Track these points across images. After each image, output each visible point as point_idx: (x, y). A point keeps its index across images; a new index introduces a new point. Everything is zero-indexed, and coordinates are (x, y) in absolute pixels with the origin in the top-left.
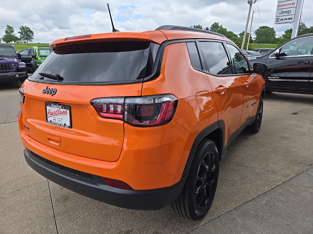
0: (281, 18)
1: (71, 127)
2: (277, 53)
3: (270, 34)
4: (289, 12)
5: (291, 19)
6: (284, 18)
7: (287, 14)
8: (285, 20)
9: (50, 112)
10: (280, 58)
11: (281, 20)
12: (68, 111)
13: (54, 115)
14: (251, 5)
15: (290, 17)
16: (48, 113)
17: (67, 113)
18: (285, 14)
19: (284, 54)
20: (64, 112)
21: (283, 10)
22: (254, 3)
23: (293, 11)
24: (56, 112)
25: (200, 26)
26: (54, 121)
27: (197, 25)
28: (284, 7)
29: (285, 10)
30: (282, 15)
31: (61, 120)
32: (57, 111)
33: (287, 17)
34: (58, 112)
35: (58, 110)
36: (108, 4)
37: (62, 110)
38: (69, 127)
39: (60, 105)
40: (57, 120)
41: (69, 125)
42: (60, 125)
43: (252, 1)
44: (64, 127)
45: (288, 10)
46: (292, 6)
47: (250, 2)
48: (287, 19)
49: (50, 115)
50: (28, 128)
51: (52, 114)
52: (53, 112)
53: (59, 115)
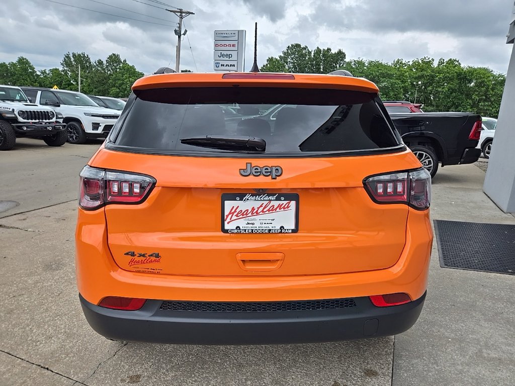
0: (222, 63)
1: (296, 230)
4: (230, 56)
5: (234, 65)
6: (225, 63)
8: (226, 66)
9: (238, 211)
11: (222, 65)
12: (293, 203)
14: (179, 37)
15: (232, 63)
18: (225, 59)
20: (280, 206)
21: (223, 52)
22: (184, 34)
23: (234, 54)
24: (258, 208)
26: (251, 225)
28: (223, 48)
29: (225, 53)
32: (261, 206)
33: (229, 63)
34: (265, 208)
35: (264, 206)
36: (256, 23)
37: (276, 203)
38: (294, 231)
39: (273, 195)
40: (259, 222)
41: (293, 227)
42: (270, 230)
43: (180, 31)
44: (281, 232)
45: (229, 53)
46: (232, 48)
47: (178, 33)
48: (228, 66)
49: (237, 216)
50: (157, 256)
51: (244, 214)
52: (247, 210)
53: (267, 212)
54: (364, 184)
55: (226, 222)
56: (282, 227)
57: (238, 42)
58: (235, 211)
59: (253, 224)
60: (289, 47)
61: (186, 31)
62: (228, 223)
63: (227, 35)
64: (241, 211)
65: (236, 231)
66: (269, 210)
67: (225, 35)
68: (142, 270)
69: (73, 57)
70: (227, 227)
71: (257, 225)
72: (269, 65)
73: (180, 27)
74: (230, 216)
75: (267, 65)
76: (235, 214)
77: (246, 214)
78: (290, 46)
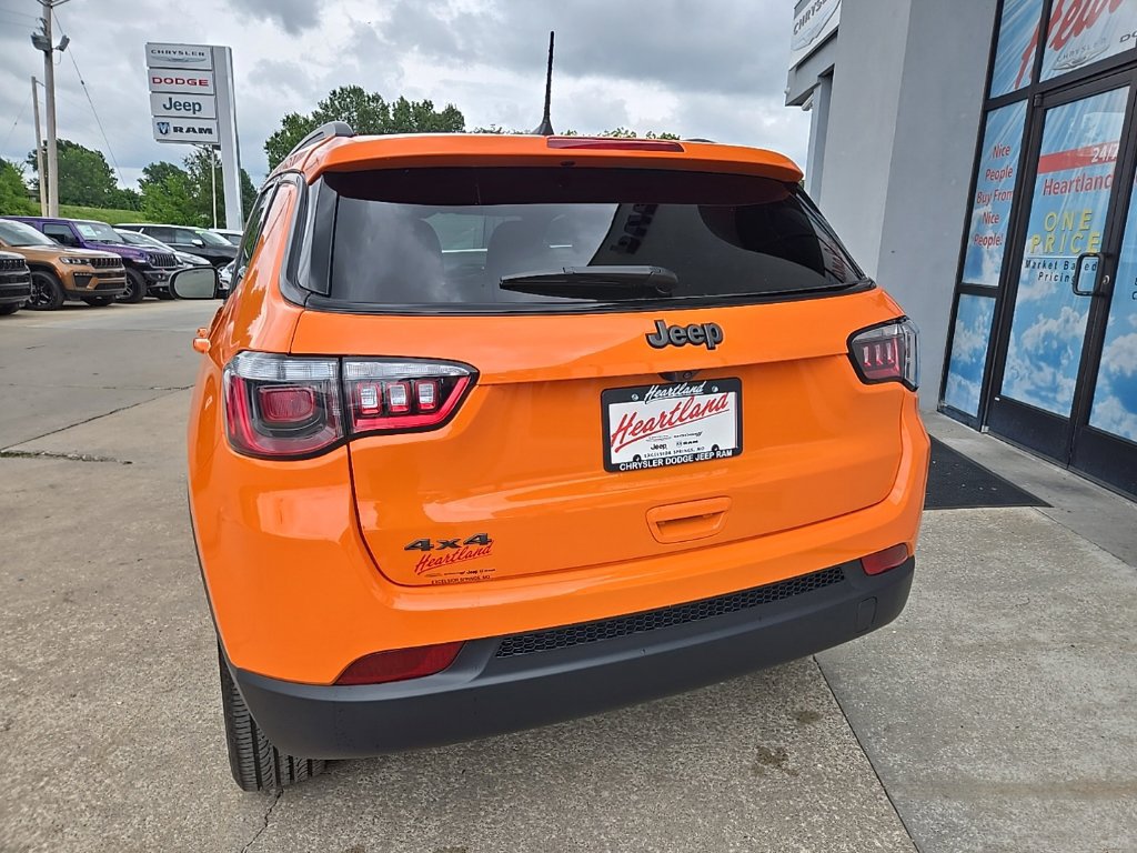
0: (174, 123)
1: (740, 449)
3: (91, 170)
4: (197, 107)
5: (210, 131)
6: (185, 124)
7: (190, 114)
8: (188, 131)
9: (634, 423)
11: (176, 129)
12: (732, 396)
13: (658, 428)
14: (48, 54)
15: (205, 125)
16: (613, 431)
17: (723, 406)
18: (183, 113)
20: (709, 406)
21: (175, 98)
22: (62, 48)
23: (207, 106)
24: (672, 413)
26: (660, 450)
28: (174, 88)
29: (182, 99)
30: (173, 112)
31: (694, 438)
32: (677, 409)
33: (197, 124)
34: (684, 411)
35: (682, 407)
36: (552, 34)
37: (703, 400)
38: (736, 452)
39: (698, 383)
40: (674, 443)
41: (732, 445)
42: (695, 455)
43: (50, 41)
44: (714, 457)
45: (191, 99)
46: (198, 89)
47: (42, 43)
48: (195, 131)
49: (633, 433)
50: (484, 540)
51: (647, 428)
52: (653, 419)
53: (689, 419)
54: (849, 348)
55: (613, 449)
56: (716, 448)
57: (214, 76)
58: (630, 424)
59: (663, 446)
60: (334, 92)
61: (65, 41)
62: (617, 451)
63: (181, 57)
64: (641, 422)
65: (635, 465)
66: (691, 416)
67: (177, 56)
68: (446, 578)
70: (616, 458)
71: (672, 447)
72: (288, 134)
73: (47, 31)
74: (620, 435)
75: (283, 132)
76: (630, 429)
77: (651, 428)
78: (338, 90)
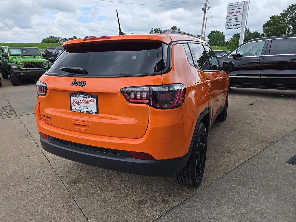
0: (231, 24)
1: (97, 113)
2: (234, 54)
3: (220, 37)
4: (237, 19)
5: (239, 25)
6: (233, 24)
7: (235, 21)
9: (75, 101)
10: (237, 58)
12: (95, 100)
13: (80, 104)
14: (205, 12)
15: (238, 23)
16: (72, 102)
17: (93, 101)
18: (234, 21)
19: (239, 55)
20: (90, 101)
21: (232, 17)
22: (208, 10)
23: (240, 18)
24: (82, 101)
25: (160, 29)
26: (80, 109)
27: (158, 28)
28: (233, 14)
29: (233, 17)
30: (231, 21)
31: (87, 108)
32: (83, 100)
33: (236, 23)
35: (84, 100)
36: (117, 10)
37: (89, 99)
38: (96, 113)
39: (87, 95)
40: (83, 108)
41: (96, 111)
42: (87, 112)
43: (206, 8)
44: (91, 113)
45: (236, 17)
46: (239, 14)
47: (204, 10)
48: (235, 25)
50: (50, 117)
51: (77, 103)
52: (79, 101)
53: (86, 103)
54: (121, 92)
55: (72, 106)
56: (91, 111)
57: (243, 9)
58: (75, 102)
60: (289, 6)
61: (209, 7)
62: (73, 107)
63: (236, 6)
64: (77, 101)
65: (75, 111)
66: (86, 102)
67: (235, 6)
68: (47, 123)
69: (154, 31)
70: (72, 108)
72: (271, 21)
73: (206, 6)
74: (73, 103)
75: (270, 21)
76: (75, 103)
77: (78, 103)
78: (291, 5)
